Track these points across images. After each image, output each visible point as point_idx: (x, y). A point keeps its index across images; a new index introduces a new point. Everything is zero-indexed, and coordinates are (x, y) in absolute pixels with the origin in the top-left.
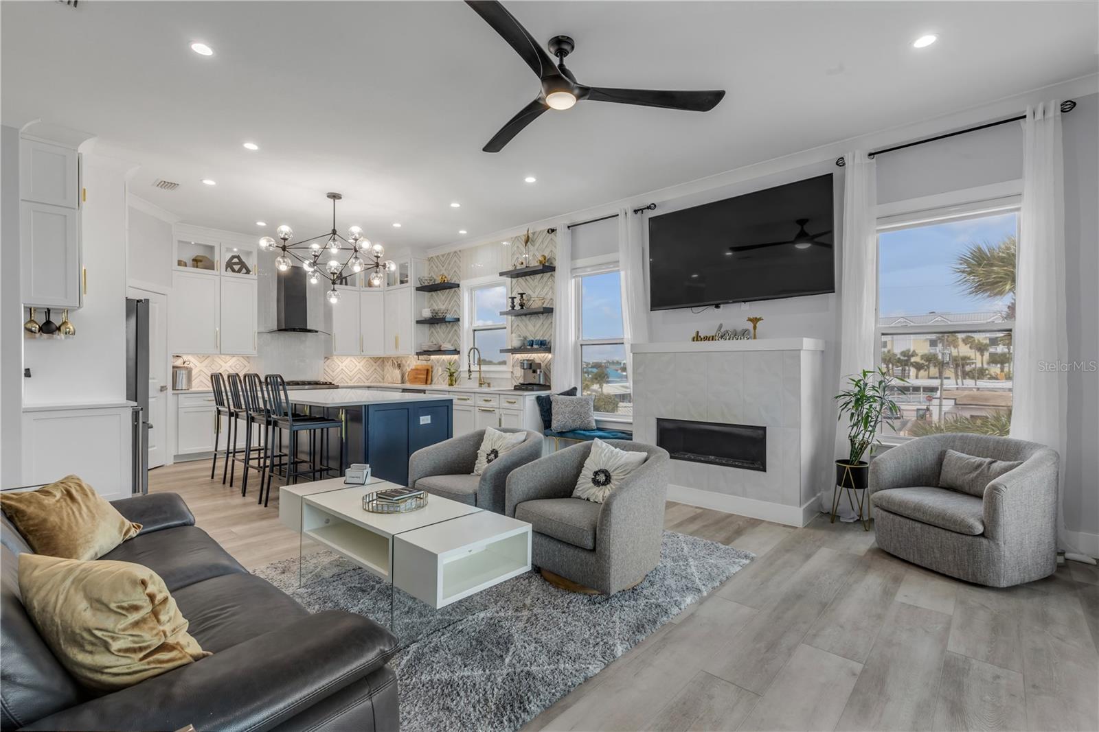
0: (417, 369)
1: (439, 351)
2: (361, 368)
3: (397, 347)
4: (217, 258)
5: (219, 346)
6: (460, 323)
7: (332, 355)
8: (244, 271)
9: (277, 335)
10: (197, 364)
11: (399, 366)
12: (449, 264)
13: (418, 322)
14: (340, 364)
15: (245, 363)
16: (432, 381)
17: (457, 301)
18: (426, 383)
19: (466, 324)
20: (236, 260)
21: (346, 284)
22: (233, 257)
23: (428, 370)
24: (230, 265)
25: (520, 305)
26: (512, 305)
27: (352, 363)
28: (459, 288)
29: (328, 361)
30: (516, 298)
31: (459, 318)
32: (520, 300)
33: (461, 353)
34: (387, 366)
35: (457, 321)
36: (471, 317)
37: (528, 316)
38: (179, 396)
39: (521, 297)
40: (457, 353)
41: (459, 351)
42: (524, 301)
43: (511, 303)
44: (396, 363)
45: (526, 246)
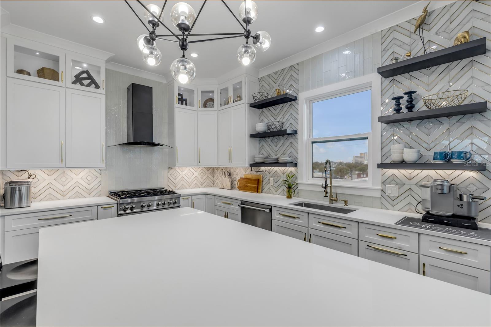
0: (247, 179)
1: (276, 163)
2: (198, 176)
3: (230, 158)
4: (61, 69)
6: (299, 136)
7: (175, 166)
8: (93, 85)
9: (127, 148)
10: (46, 176)
11: (229, 175)
12: (283, 79)
13: (252, 136)
14: (180, 172)
15: (98, 175)
16: (262, 190)
17: (294, 114)
18: (257, 192)
19: (304, 136)
20: (85, 75)
21: (186, 104)
22: (83, 72)
23: (258, 180)
24: (78, 80)
25: (407, 108)
26: (397, 108)
27: (190, 172)
28: (297, 101)
29: (172, 171)
30: (402, 98)
31: (297, 131)
32: (408, 101)
33: (299, 165)
34: (219, 175)
35: (297, 133)
36: (310, 130)
37: (420, 121)
38: (5, 217)
39: (408, 97)
40: (296, 165)
41: (297, 163)
42: (413, 103)
43: (396, 105)
44: (226, 172)
45: (415, 32)
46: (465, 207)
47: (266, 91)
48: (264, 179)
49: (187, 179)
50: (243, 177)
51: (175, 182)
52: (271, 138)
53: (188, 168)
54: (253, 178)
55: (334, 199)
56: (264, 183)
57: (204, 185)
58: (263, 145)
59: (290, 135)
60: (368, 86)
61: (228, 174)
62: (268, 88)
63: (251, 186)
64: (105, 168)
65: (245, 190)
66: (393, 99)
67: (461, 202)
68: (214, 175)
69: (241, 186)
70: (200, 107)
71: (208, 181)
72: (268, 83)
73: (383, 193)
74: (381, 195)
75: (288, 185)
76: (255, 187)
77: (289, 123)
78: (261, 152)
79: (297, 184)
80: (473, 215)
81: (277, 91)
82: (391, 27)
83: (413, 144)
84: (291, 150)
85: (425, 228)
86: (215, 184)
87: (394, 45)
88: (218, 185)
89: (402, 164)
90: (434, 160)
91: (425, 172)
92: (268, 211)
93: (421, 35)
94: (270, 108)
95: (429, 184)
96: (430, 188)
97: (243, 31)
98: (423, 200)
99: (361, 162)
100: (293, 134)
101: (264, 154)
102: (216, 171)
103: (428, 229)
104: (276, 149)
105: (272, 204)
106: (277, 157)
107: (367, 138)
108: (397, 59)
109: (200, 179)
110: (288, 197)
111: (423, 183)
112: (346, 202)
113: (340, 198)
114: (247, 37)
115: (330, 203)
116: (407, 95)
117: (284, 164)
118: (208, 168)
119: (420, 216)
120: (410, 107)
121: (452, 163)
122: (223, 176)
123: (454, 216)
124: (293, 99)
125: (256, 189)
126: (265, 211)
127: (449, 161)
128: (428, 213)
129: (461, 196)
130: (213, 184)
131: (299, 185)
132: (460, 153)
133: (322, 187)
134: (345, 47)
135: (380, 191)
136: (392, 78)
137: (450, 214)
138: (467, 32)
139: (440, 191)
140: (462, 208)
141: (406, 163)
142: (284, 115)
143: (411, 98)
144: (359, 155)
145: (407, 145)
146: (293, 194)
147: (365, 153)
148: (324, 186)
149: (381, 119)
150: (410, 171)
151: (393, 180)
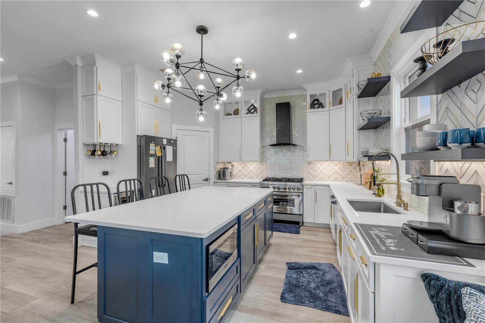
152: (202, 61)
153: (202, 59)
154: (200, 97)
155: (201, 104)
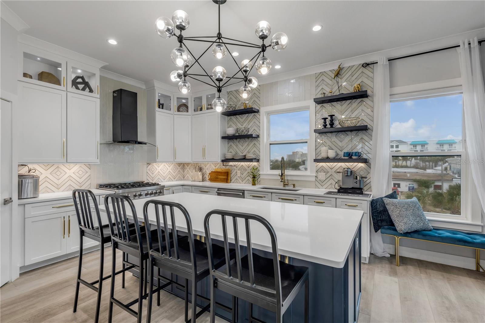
0: (217, 172)
1: (244, 159)
2: (171, 171)
4: (63, 75)
5: (65, 155)
6: (261, 139)
8: (87, 89)
11: (201, 169)
13: (223, 138)
14: (157, 168)
16: (231, 181)
17: (257, 122)
18: (227, 182)
19: (264, 140)
20: (80, 80)
22: (78, 77)
23: (227, 172)
24: (75, 83)
25: (330, 125)
26: (324, 125)
27: (165, 167)
28: (259, 113)
29: (150, 166)
30: (327, 118)
31: (259, 135)
32: (330, 121)
33: (261, 161)
34: (189, 170)
35: (259, 137)
36: (269, 135)
37: (337, 133)
38: (26, 205)
39: (331, 118)
40: (258, 161)
41: (259, 160)
42: (333, 122)
43: (324, 123)
44: (197, 167)
45: (334, 79)
46: (358, 183)
47: (234, 102)
48: (232, 172)
49: (163, 174)
50: (214, 171)
51: (153, 176)
52: (238, 140)
53: (163, 164)
54: (223, 171)
55: (286, 184)
56: (232, 175)
57: (176, 179)
58: (231, 145)
59: (254, 138)
60: (307, 108)
61: (199, 169)
62: (235, 100)
63: (221, 178)
64: (99, 163)
65: (216, 181)
66: (323, 119)
67: (356, 180)
68: (184, 170)
69: (211, 178)
70: (176, 111)
71: (179, 175)
72: (235, 97)
73: (317, 178)
74: (316, 180)
75: (253, 176)
76: (225, 178)
77: (253, 129)
78: (230, 151)
79: (260, 174)
80: (362, 187)
81: (244, 104)
82: (321, 72)
83: (333, 147)
84: (255, 149)
85: (339, 195)
86: (185, 178)
87: (323, 84)
88: (188, 179)
89: (327, 159)
90: (344, 157)
91: (340, 164)
92: (241, 194)
93: (337, 81)
94: (237, 116)
95: (341, 171)
96: (342, 173)
97: (243, 77)
98: (338, 180)
99: (293, 160)
100: (256, 137)
101: (232, 152)
102: (187, 167)
103: (340, 195)
104: (242, 148)
105: (244, 189)
106: (244, 154)
107: (307, 142)
108: (324, 93)
109: (173, 173)
110: (253, 185)
111: (338, 171)
112: (294, 185)
113: (290, 183)
114: (246, 81)
115: (283, 187)
116: (330, 117)
117: (251, 160)
118: (179, 164)
119: (337, 191)
120: (332, 124)
121: (352, 158)
122: (194, 171)
123: (353, 188)
124: (256, 111)
125: (226, 180)
126: (239, 194)
127: (351, 158)
128: (341, 187)
129: (356, 177)
130: (184, 178)
131: (261, 175)
132: (356, 153)
133: (279, 175)
134: (293, 79)
135: (315, 177)
136: (322, 105)
137: (351, 187)
138: (359, 84)
139: (346, 175)
140: (357, 183)
141: (329, 158)
142: (249, 123)
143: (332, 119)
144: (292, 154)
145: (330, 148)
146: (257, 182)
147: (296, 152)
148: (281, 175)
149: (316, 131)
150: (331, 164)
151: (322, 170)
152: (219, 36)
153: (219, 34)
154: (218, 82)
155: (219, 91)
